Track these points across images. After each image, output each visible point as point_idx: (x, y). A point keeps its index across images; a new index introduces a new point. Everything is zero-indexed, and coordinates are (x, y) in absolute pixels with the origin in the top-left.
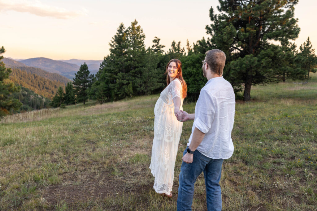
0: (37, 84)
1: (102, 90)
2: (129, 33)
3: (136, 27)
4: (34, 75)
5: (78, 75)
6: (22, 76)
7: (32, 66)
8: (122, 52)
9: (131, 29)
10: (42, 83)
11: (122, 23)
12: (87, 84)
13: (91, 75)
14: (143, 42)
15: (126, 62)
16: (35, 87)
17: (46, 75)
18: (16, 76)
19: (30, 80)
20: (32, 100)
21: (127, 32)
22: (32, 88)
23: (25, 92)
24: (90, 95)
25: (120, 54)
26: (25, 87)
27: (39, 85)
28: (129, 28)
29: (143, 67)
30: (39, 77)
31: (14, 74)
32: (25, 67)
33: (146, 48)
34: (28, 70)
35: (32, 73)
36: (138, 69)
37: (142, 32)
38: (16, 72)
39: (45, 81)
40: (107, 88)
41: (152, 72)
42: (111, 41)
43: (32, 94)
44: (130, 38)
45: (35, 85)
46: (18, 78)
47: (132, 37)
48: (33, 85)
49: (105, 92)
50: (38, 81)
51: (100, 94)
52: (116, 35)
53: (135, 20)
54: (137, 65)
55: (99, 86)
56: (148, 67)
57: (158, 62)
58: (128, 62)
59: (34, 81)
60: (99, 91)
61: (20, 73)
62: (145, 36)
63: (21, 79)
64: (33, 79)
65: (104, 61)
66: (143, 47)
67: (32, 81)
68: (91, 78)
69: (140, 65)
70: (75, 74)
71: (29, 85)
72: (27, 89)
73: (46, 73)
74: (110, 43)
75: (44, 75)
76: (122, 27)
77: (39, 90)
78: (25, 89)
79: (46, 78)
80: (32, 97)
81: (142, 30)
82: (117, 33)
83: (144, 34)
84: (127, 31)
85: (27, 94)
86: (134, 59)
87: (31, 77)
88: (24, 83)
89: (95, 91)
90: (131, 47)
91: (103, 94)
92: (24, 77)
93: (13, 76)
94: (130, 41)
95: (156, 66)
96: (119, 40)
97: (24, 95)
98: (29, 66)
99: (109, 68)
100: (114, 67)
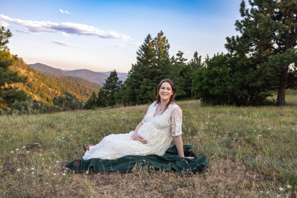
0: (79, 91)
1: (127, 94)
2: (155, 43)
3: (162, 38)
4: (77, 83)
5: (108, 80)
6: (67, 84)
7: (76, 76)
8: (147, 60)
9: (157, 39)
10: (83, 90)
11: (149, 34)
12: (116, 89)
13: (120, 81)
14: (168, 52)
15: (151, 69)
16: (78, 93)
17: (87, 84)
18: (63, 83)
19: (74, 88)
20: (74, 104)
21: (154, 43)
22: (75, 94)
23: (69, 97)
24: (117, 98)
25: (147, 62)
26: (69, 93)
27: (81, 92)
28: (156, 39)
29: (167, 74)
30: (82, 85)
31: (61, 82)
32: (71, 77)
33: (170, 57)
34: (73, 79)
35: (76, 82)
36: (162, 76)
37: (167, 43)
38: (63, 80)
39: (86, 89)
40: (133, 92)
41: (174, 79)
42: (139, 50)
43: (74, 98)
44: (156, 48)
45: (77, 91)
46: (64, 85)
47: (157, 47)
48: (76, 92)
49: (130, 97)
50: (80, 88)
51: (126, 98)
52: (144, 44)
53: (161, 31)
54: (161, 72)
55: (125, 91)
56: (171, 74)
57: (181, 70)
58: (153, 69)
59: (77, 88)
60: (125, 95)
61: (66, 81)
62: (170, 46)
63: (67, 86)
64: (76, 87)
65: (132, 69)
66: (167, 56)
67: (75, 89)
68: (119, 84)
69: (164, 72)
70: (106, 80)
71: (72, 92)
72: (71, 94)
73: (87, 82)
74: (137, 52)
75: (86, 84)
76: (149, 37)
77: (80, 95)
78: (69, 94)
79: (87, 87)
80: (74, 101)
81: (167, 41)
82: (144, 43)
83: (169, 44)
84: (153, 41)
85: (71, 99)
86: (159, 66)
87: (74, 85)
88: (69, 89)
89: (122, 95)
90: (156, 55)
91: (129, 98)
92: (69, 84)
93: (61, 83)
94: (156, 50)
95: (179, 74)
96: (146, 49)
97: (68, 99)
98: (74, 76)
99: (135, 74)
100: (140, 74)
